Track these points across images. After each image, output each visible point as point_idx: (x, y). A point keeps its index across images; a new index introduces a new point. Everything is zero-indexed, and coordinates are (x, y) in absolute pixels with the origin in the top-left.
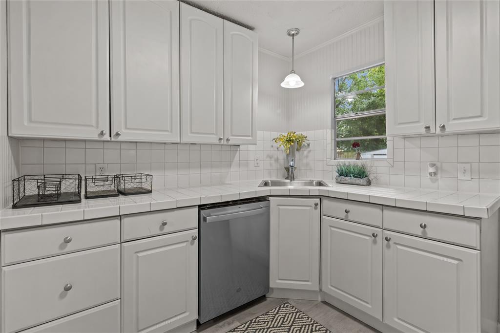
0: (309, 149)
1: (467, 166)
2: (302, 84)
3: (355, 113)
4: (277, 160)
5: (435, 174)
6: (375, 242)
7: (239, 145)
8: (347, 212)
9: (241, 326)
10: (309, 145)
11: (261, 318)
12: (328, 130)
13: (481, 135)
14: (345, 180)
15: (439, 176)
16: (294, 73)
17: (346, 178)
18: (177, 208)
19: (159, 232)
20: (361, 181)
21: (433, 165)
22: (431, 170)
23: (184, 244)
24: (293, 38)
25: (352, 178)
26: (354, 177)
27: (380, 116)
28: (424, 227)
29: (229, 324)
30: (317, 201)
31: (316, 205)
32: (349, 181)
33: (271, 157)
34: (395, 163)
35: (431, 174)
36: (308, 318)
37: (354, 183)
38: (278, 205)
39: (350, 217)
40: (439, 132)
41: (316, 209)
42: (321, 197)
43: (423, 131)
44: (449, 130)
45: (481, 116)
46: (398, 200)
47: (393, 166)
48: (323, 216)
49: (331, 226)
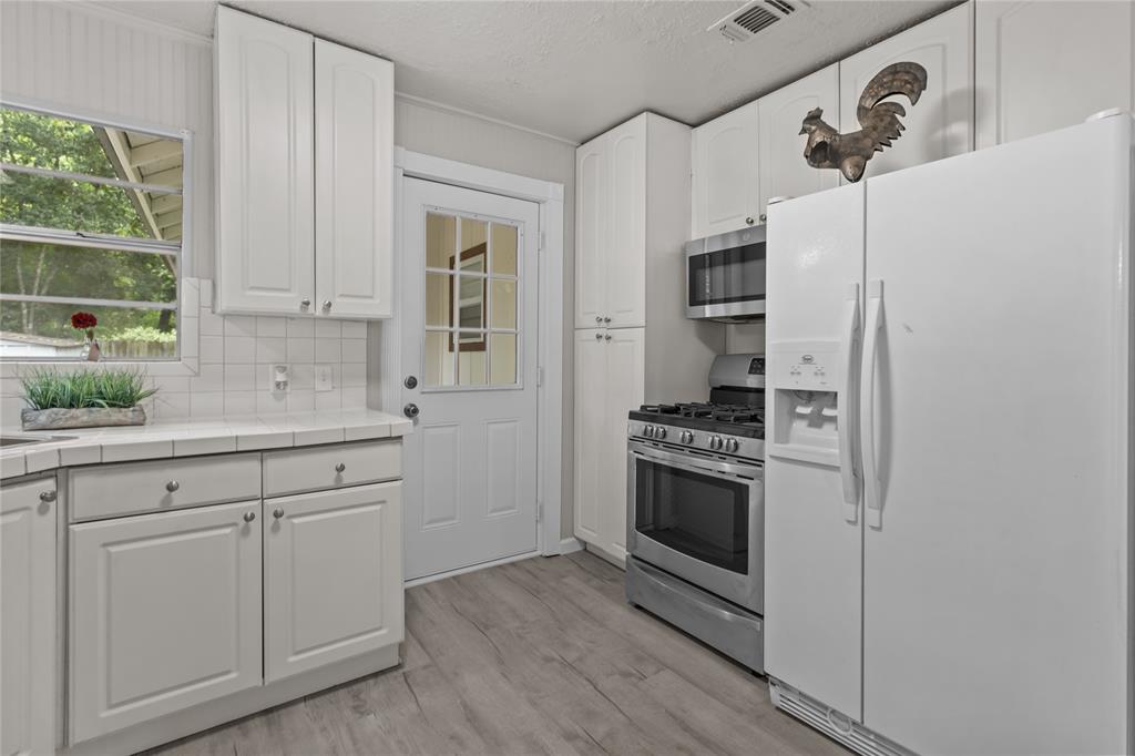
1: (328, 369)
3: (75, 233)
5: (285, 383)
6: (246, 532)
8: (171, 488)
13: (344, 323)
14: (72, 417)
15: (288, 390)
17: (73, 411)
20: (127, 414)
21: (284, 369)
22: (280, 378)
25: (108, 409)
26: (111, 405)
28: (341, 469)
30: (48, 485)
31: (46, 498)
32: (85, 418)
34: (202, 367)
35: (278, 384)
37: (102, 423)
39: (179, 498)
40: (319, 313)
41: (42, 511)
42: (62, 473)
43: (296, 308)
44: (334, 312)
45: (371, 297)
46: (300, 433)
47: (197, 375)
48: (71, 527)
49: (105, 545)
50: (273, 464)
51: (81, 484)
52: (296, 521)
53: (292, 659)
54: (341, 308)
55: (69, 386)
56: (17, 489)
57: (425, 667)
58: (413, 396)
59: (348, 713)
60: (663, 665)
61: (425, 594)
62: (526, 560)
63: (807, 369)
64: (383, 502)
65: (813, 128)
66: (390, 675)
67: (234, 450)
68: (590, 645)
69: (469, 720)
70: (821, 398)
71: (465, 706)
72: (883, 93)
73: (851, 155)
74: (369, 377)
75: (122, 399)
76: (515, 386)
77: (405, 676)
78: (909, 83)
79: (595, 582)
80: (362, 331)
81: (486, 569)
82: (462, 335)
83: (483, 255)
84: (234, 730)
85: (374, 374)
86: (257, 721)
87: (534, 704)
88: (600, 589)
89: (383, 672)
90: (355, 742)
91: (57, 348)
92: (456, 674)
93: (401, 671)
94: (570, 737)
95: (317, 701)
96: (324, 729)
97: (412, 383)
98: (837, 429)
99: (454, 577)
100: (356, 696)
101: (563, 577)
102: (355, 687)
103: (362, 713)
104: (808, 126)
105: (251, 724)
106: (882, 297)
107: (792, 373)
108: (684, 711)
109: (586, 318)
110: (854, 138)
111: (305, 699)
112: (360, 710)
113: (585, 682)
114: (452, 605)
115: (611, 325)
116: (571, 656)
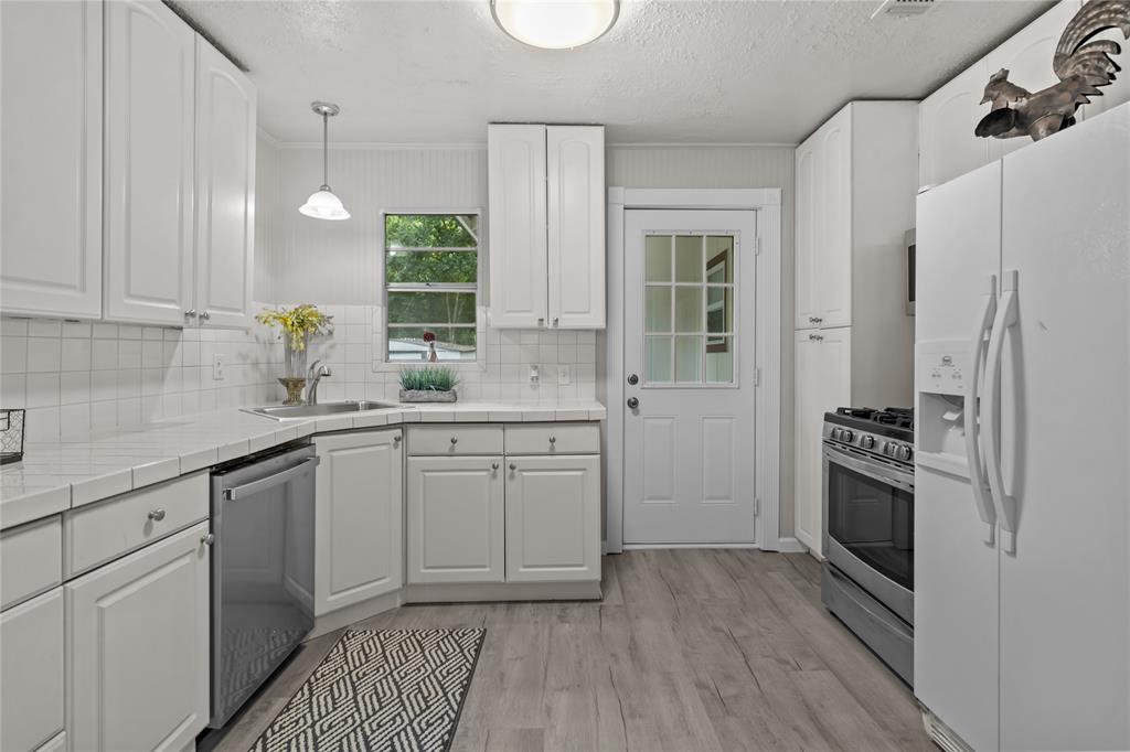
0: (330, 342)
1: (567, 368)
2: (345, 216)
4: (256, 364)
5: (537, 378)
6: (494, 476)
7: (181, 329)
8: (454, 441)
9: (295, 696)
10: (331, 333)
11: (325, 669)
12: (375, 307)
13: (579, 333)
15: (540, 381)
16: (330, 191)
17: (421, 392)
18: (181, 475)
19: (143, 540)
20: (445, 395)
21: (536, 368)
22: (534, 374)
23: (187, 560)
24: (326, 121)
25: (436, 391)
26: (437, 389)
27: (468, 294)
28: (552, 441)
29: (265, 710)
30: (398, 432)
31: (397, 439)
32: (426, 396)
33: (244, 357)
34: (488, 365)
35: (532, 379)
36: (401, 632)
37: (434, 400)
38: (330, 451)
39: (458, 448)
40: (551, 326)
41: (396, 446)
42: (404, 426)
43: (535, 324)
44: (561, 325)
45: (588, 312)
46: (527, 413)
47: (485, 371)
48: (409, 458)
49: (424, 471)
50: (511, 432)
51: (413, 433)
52: (525, 474)
53: (522, 570)
54: (568, 322)
55: (418, 376)
56: (384, 433)
57: (617, 606)
58: (633, 391)
59: (554, 618)
60: (825, 665)
61: (642, 557)
62: (742, 550)
63: (946, 371)
64: (584, 470)
65: (996, 93)
66: (591, 604)
67: (486, 420)
68: (763, 630)
69: (630, 648)
70: (956, 402)
71: (632, 639)
72: (1087, 33)
73: (1045, 115)
74: (598, 375)
75: (443, 385)
76: (731, 385)
77: (601, 607)
78: (1122, 12)
79: (802, 582)
80: (592, 338)
81: (700, 549)
82: (710, 339)
83: (723, 263)
84: (488, 607)
85: (601, 373)
86: (503, 606)
87: (685, 655)
88: (803, 590)
89: (587, 601)
90: (550, 634)
91: (461, 352)
92: (637, 617)
93: (600, 604)
94: (700, 686)
95: (540, 605)
96: (536, 622)
97: (634, 380)
98: (964, 434)
99: (671, 550)
100: (563, 610)
101: (770, 571)
102: (566, 605)
103: (562, 622)
104: (991, 92)
105: (499, 606)
106: (1016, 290)
107: (934, 376)
108: (822, 706)
109: (803, 320)
110: (1047, 96)
111: (533, 602)
112: (562, 619)
113: (738, 654)
114: (660, 572)
115: (823, 324)
116: (739, 633)
